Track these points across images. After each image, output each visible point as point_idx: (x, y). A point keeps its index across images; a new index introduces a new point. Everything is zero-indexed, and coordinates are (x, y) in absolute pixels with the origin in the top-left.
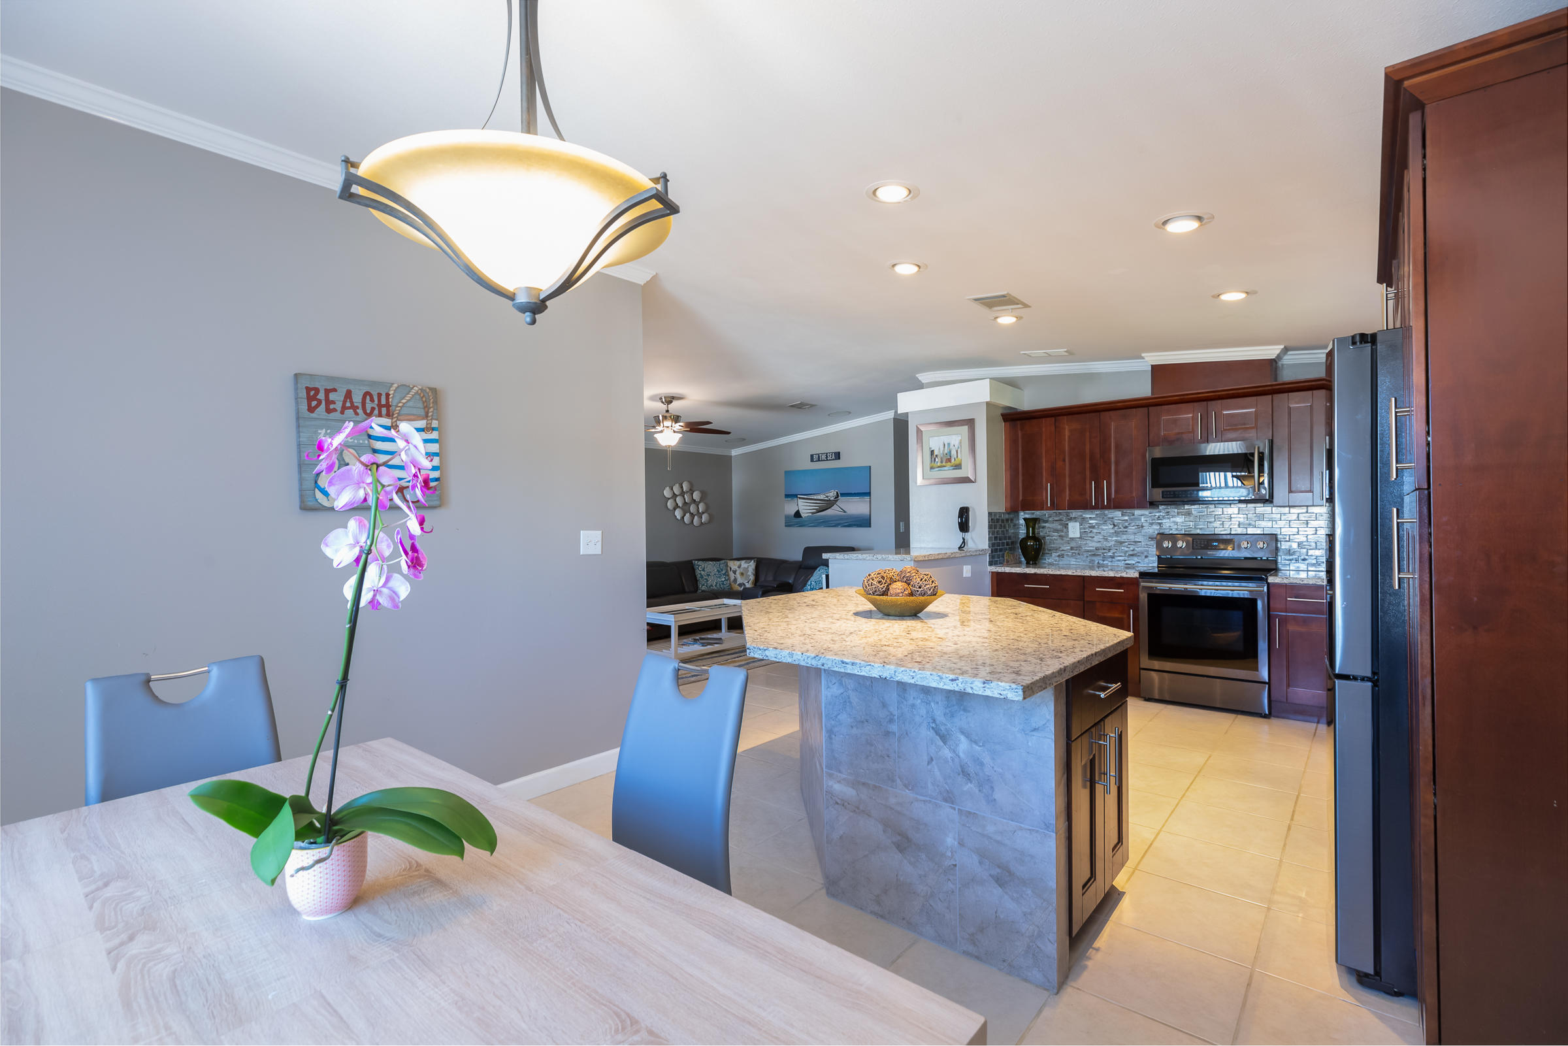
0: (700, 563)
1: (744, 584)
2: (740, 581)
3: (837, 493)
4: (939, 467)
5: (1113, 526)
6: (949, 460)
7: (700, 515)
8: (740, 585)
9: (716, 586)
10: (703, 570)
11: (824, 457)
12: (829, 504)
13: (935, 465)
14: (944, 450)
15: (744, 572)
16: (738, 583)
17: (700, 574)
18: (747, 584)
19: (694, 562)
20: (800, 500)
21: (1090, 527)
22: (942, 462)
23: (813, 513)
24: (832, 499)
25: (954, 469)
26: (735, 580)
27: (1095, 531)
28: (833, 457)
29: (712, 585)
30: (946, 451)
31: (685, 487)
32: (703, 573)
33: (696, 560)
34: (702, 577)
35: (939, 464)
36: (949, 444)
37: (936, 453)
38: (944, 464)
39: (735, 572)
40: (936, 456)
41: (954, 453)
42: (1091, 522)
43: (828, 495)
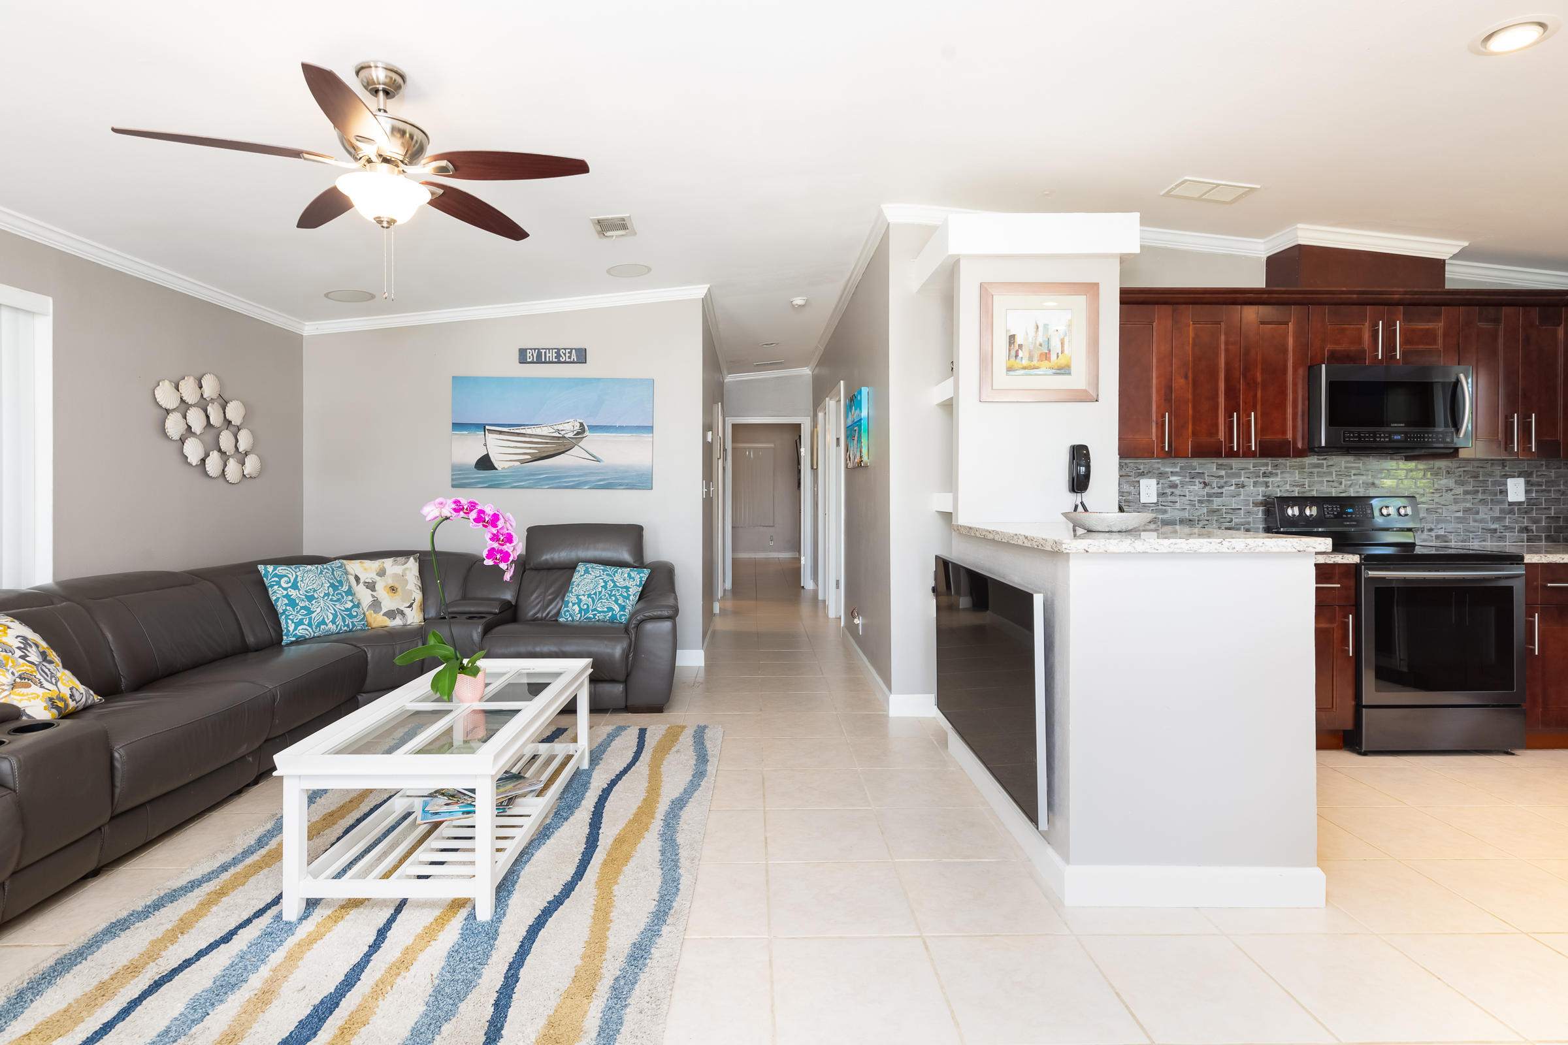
0: (281, 570)
1: (402, 613)
2: (388, 603)
3: (581, 424)
4: (1024, 368)
5: (1202, 485)
6: (1046, 356)
7: (242, 458)
8: (391, 614)
9: (333, 622)
10: (295, 586)
11: (552, 356)
12: (561, 446)
13: (1017, 363)
14: (1036, 337)
15: (396, 585)
16: (384, 610)
17: (287, 596)
18: (407, 611)
19: (261, 568)
20: (489, 436)
21: (1171, 487)
22: (1031, 359)
23: (523, 462)
24: (571, 435)
25: (1056, 374)
26: (376, 604)
27: (1177, 492)
28: (574, 357)
29: (323, 622)
30: (1040, 339)
31: (210, 387)
32: (293, 593)
33: (266, 562)
34: (292, 603)
35: (1025, 362)
36: (1046, 326)
37: (1019, 341)
38: (1035, 363)
39: (371, 586)
40: (1020, 346)
41: (1055, 345)
42: (1173, 478)
43: (560, 427)
